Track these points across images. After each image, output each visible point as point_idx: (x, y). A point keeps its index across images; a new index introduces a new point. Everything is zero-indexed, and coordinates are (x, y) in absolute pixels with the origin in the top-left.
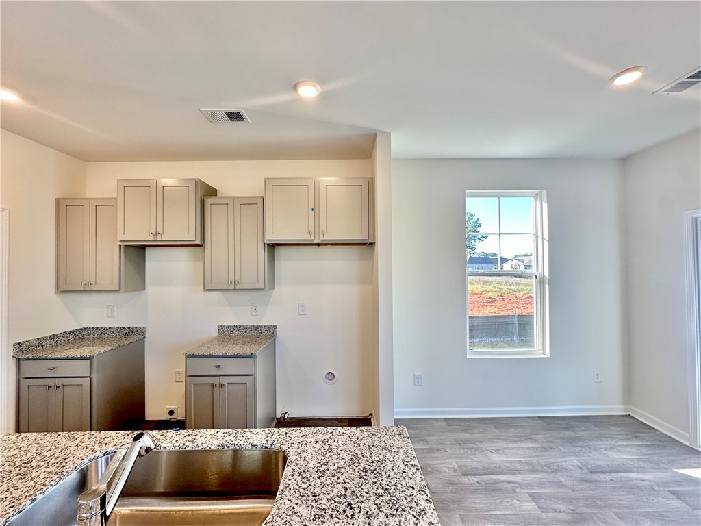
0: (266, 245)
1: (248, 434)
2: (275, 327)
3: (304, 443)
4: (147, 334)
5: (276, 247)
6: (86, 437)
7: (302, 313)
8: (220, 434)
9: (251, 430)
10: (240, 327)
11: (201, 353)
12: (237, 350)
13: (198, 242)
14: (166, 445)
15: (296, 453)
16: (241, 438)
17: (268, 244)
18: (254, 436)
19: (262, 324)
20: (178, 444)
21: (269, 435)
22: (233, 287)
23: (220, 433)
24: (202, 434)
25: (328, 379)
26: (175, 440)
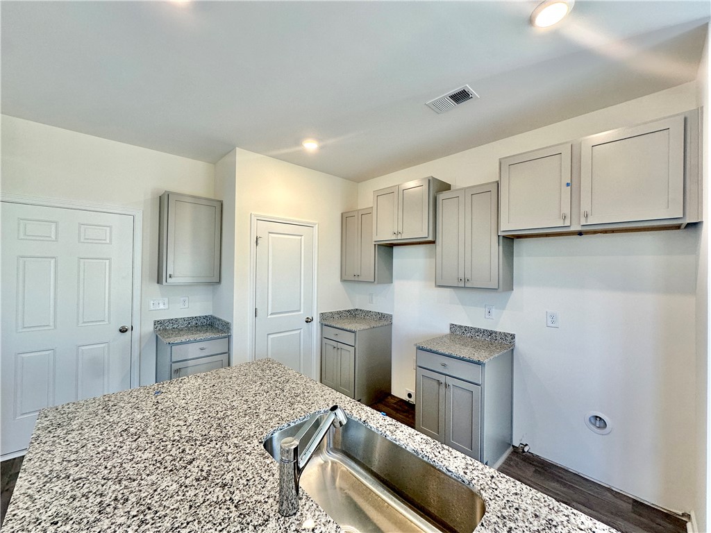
0: (501, 238)
1: (445, 452)
2: (513, 336)
3: (516, 505)
4: (394, 321)
5: (516, 241)
6: (328, 392)
7: (552, 325)
8: (418, 438)
9: (451, 449)
10: (472, 328)
11: (429, 348)
12: (465, 352)
13: (430, 239)
14: (372, 425)
15: (499, 515)
16: (437, 454)
17: (504, 237)
18: (451, 458)
19: (498, 330)
20: (380, 429)
21: (470, 467)
22: (463, 285)
23: (420, 437)
24: (403, 429)
25: (595, 425)
26: (380, 424)
